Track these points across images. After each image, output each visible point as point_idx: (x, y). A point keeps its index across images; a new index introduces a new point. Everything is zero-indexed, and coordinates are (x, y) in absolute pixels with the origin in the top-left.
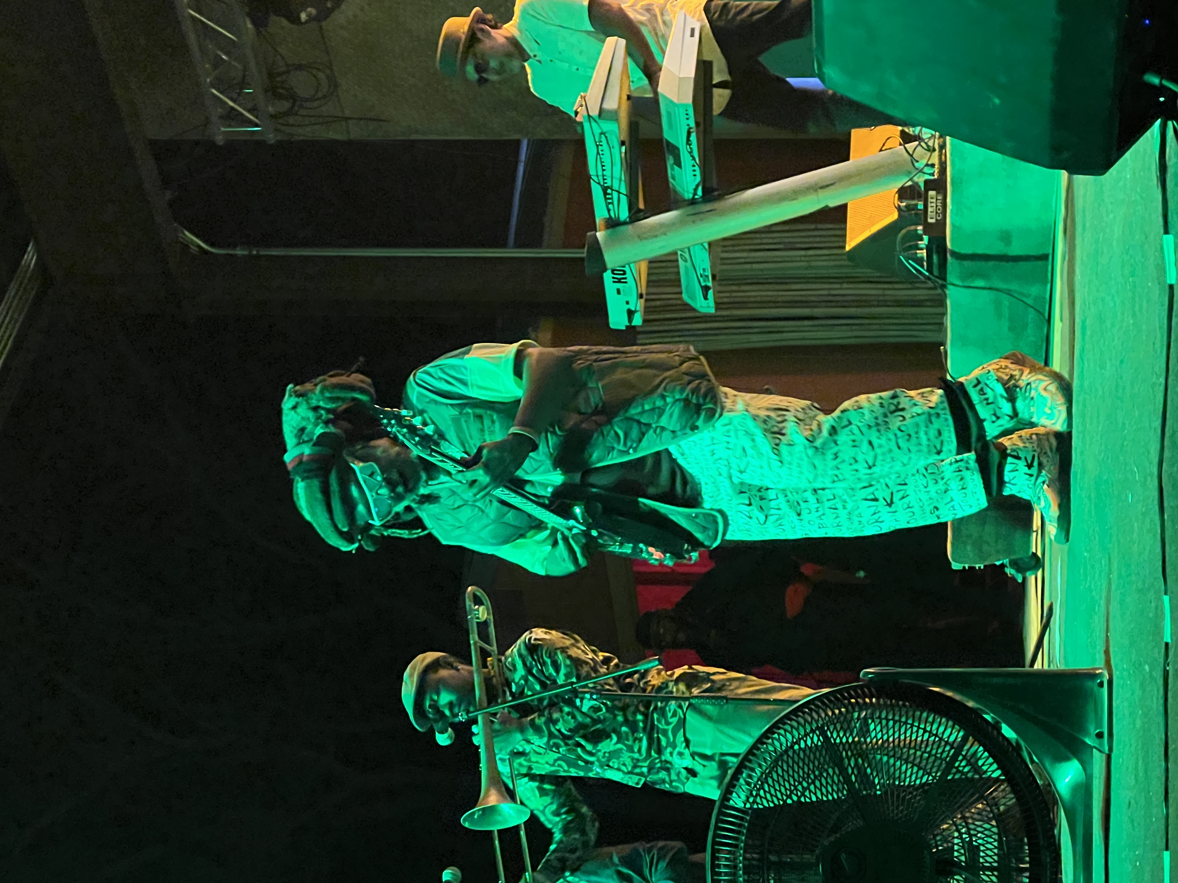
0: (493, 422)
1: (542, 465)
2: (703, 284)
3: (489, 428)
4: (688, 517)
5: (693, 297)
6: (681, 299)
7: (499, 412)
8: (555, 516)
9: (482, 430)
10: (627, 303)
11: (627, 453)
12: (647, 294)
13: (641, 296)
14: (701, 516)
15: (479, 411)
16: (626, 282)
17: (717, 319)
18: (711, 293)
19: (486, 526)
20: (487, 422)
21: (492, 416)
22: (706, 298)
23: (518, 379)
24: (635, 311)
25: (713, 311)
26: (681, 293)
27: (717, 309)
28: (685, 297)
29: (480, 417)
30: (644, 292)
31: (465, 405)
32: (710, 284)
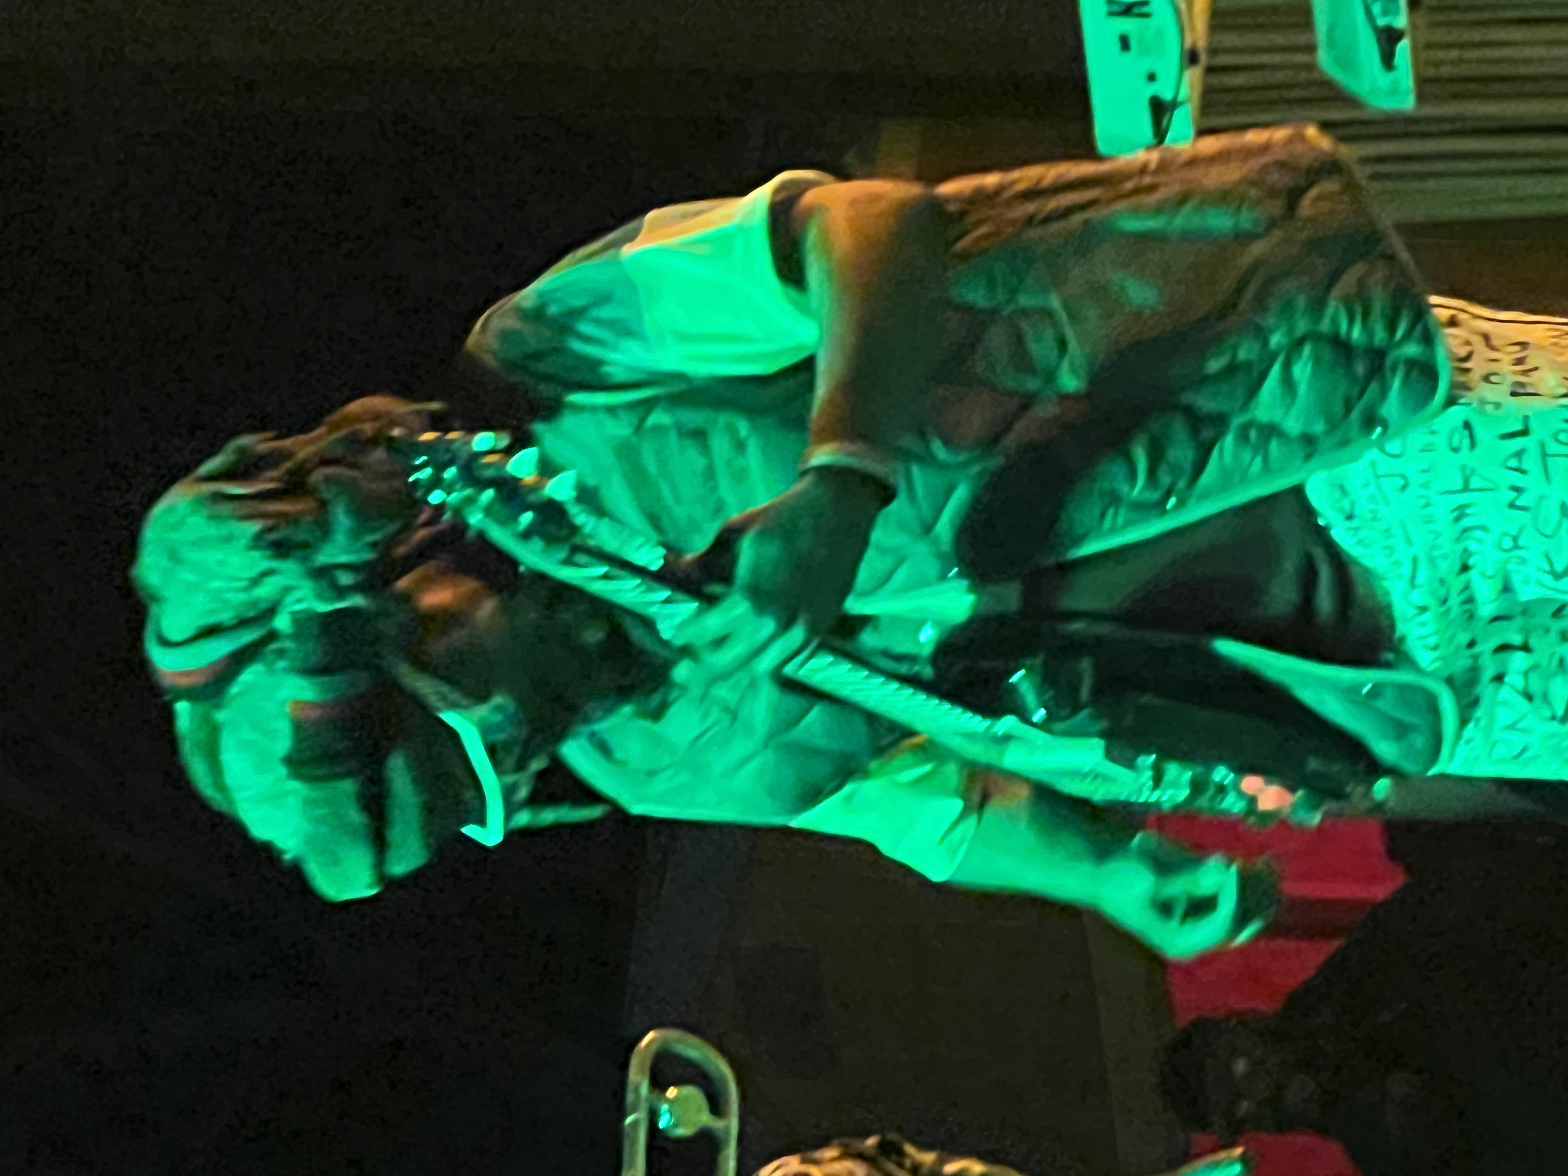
0: (740, 446)
1: (902, 560)
2: (1382, 22)
3: (729, 463)
4: (1350, 692)
5: (1348, 63)
6: (1311, 67)
7: (751, 412)
8: (958, 710)
9: (709, 473)
10: (1152, 77)
11: (1159, 508)
12: (1213, 51)
13: (1191, 57)
14: (1389, 693)
15: (693, 418)
16: (1146, 15)
17: (1421, 128)
18: (1403, 48)
19: (745, 760)
20: (720, 444)
21: (732, 430)
22: (1388, 59)
23: (792, 292)
24: (1174, 105)
25: (1407, 103)
26: (1311, 48)
27: (1421, 97)
28: (1324, 59)
29: (699, 436)
30: (1202, 45)
31: (648, 405)
32: (1401, 21)
